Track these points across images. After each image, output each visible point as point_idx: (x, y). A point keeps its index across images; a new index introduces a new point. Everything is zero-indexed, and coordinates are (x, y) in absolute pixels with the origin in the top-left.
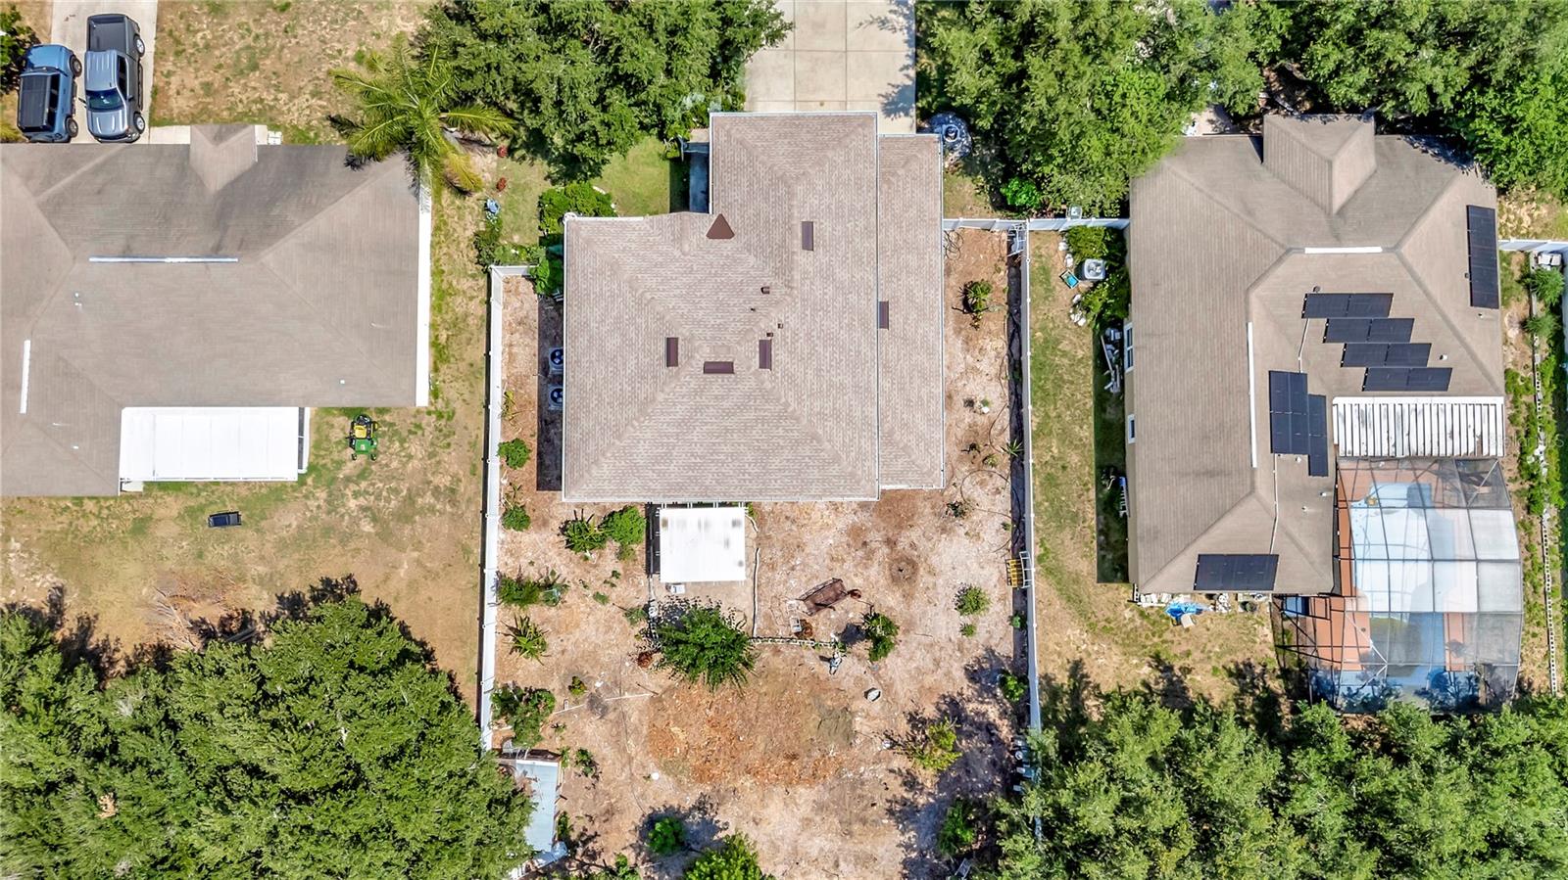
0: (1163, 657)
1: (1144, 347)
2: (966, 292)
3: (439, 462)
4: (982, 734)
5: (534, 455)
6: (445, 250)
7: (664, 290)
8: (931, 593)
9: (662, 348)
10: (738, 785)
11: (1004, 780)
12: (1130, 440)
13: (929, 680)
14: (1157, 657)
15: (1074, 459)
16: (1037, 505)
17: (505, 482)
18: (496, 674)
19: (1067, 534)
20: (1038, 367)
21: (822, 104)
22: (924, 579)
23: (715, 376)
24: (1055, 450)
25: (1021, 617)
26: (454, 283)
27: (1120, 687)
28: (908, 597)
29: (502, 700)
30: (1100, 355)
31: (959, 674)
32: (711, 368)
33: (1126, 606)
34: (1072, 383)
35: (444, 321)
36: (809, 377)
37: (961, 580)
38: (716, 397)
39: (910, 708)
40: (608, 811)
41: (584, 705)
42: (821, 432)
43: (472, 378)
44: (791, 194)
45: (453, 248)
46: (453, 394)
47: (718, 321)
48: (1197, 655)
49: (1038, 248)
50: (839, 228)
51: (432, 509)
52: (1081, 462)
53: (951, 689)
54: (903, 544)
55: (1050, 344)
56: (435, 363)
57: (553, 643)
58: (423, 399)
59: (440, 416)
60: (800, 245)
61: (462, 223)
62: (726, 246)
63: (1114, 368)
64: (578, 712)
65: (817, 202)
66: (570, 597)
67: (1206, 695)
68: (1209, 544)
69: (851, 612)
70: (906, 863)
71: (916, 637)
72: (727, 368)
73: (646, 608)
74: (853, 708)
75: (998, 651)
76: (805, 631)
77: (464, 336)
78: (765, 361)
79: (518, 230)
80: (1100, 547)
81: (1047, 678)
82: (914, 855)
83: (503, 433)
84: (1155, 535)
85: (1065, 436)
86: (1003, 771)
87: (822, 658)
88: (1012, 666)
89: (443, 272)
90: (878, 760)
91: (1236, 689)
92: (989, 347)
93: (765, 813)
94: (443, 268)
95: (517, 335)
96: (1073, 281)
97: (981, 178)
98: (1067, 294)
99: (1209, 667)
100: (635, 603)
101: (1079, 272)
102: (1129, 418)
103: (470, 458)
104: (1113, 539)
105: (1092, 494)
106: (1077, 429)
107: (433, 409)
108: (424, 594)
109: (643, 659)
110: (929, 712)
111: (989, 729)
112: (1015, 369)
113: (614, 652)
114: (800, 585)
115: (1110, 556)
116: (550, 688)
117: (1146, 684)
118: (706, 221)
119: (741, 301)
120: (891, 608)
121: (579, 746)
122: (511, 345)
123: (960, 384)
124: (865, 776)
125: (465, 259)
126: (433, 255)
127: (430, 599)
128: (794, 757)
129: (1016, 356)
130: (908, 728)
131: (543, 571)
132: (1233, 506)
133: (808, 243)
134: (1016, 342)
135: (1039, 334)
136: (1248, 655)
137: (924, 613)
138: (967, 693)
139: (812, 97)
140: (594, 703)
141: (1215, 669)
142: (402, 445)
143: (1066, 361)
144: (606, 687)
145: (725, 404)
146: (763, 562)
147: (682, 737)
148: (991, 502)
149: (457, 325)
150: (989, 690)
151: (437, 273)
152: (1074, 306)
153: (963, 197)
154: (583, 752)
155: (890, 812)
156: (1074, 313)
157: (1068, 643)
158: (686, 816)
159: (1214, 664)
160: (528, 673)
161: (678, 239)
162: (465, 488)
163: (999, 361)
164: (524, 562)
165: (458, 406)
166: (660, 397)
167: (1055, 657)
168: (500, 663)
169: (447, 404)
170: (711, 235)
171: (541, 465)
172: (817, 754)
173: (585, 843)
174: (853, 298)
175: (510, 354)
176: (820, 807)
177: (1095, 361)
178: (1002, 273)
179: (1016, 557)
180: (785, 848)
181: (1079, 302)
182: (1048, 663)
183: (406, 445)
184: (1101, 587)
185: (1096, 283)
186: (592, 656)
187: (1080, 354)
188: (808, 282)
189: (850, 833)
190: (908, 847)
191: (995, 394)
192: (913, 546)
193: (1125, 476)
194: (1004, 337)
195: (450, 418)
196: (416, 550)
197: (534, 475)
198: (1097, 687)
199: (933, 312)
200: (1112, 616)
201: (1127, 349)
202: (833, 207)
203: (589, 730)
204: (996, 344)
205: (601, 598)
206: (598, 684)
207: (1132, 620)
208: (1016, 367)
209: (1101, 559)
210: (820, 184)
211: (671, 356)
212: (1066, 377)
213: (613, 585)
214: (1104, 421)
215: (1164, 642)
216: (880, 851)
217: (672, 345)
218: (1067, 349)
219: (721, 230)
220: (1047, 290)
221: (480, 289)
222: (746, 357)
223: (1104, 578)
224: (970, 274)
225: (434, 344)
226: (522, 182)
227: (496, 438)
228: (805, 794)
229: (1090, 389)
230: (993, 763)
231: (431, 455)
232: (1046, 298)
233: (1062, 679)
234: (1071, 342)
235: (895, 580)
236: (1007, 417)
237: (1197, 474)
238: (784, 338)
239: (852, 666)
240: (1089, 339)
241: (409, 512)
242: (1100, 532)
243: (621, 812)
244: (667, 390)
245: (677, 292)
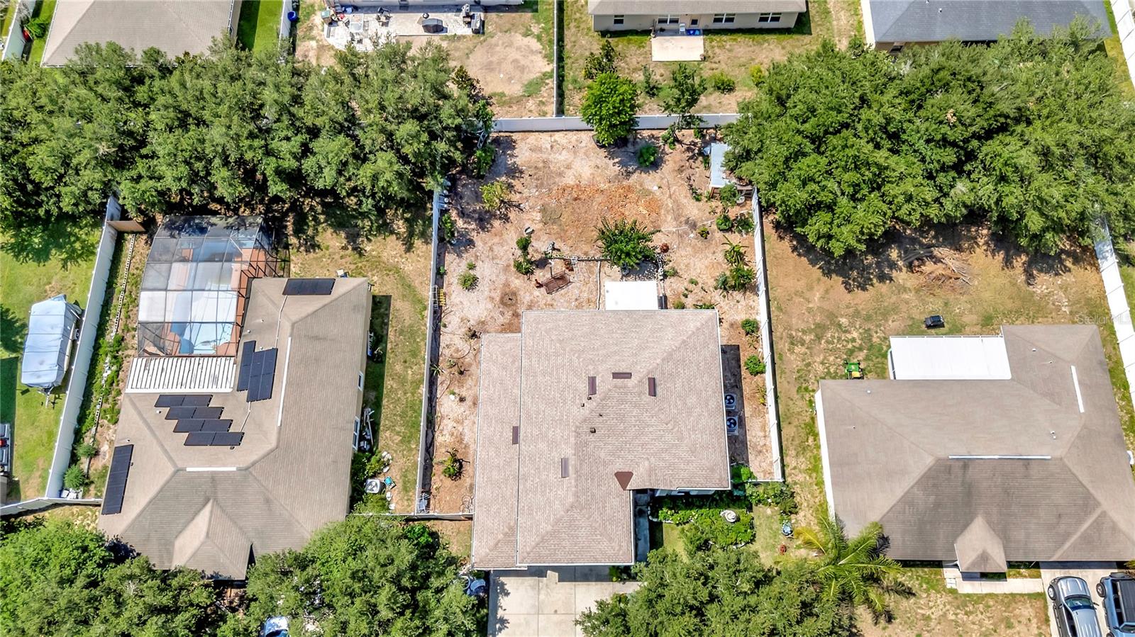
0: (357, 256)
1: (347, 422)
2: (460, 473)
3: (803, 360)
4: (466, 212)
5: (742, 364)
6: (817, 500)
7: (660, 431)
8: (492, 287)
9: (659, 390)
10: (608, 185)
11: (456, 189)
12: (363, 375)
13: (496, 240)
14: (361, 255)
15: (398, 368)
16: (424, 339)
17: (760, 350)
18: (753, 240)
19: (407, 323)
20: (415, 425)
21: (556, 611)
22: (497, 295)
23: (624, 371)
24: (410, 372)
25: (440, 275)
26: (808, 478)
27: (384, 239)
28: (507, 285)
29: (748, 225)
30: (375, 432)
31: (479, 243)
32: (628, 375)
33: (375, 283)
34: (395, 415)
35: (811, 451)
36: (565, 376)
37: (473, 295)
38: (623, 361)
39: (508, 225)
40: (682, 171)
41: (699, 224)
42: (558, 345)
43: (788, 415)
44: (576, 495)
45: (811, 503)
46: (800, 403)
47: (623, 406)
48: (337, 257)
49: (409, 506)
50: (544, 477)
51: (804, 332)
52: (394, 365)
53: (482, 234)
54: (508, 315)
55: (406, 440)
56: (814, 423)
57: (720, 257)
58: (818, 397)
59: (806, 389)
60: (570, 461)
61: (807, 520)
62: (621, 466)
63: (367, 423)
64: (702, 221)
65: (559, 492)
66: (712, 283)
67: (334, 234)
68: (325, 299)
69: (541, 275)
70: (514, 148)
71: (502, 263)
72: (616, 375)
73: (665, 276)
74: (541, 225)
75: (455, 256)
76: (569, 266)
77: (797, 442)
78: (592, 381)
79: (768, 517)
80: (388, 315)
81: (427, 243)
82: (509, 152)
83: (764, 380)
84: (356, 308)
85: (402, 380)
86: (456, 194)
87: (559, 250)
88: (447, 248)
89: (816, 485)
90: (527, 199)
91: (316, 239)
92: (447, 436)
93: (592, 171)
94: (816, 487)
95: (761, 444)
96: (388, 481)
97: (445, 554)
98: (392, 474)
99: (331, 250)
100: (672, 279)
101: (383, 486)
102: (361, 389)
103: (783, 364)
104: (380, 320)
105: (389, 346)
106: (394, 386)
107: (812, 394)
108: (803, 282)
109: (665, 249)
110: (497, 223)
111: (462, 214)
112: (431, 422)
113: (683, 253)
114: (572, 291)
115: (382, 310)
116: (721, 234)
117: (369, 240)
118: (635, 484)
120: (517, 278)
121: (701, 203)
122: (765, 437)
123: (467, 412)
124: (535, 190)
125: (802, 495)
126: (825, 496)
127: (798, 280)
128: (576, 199)
129: (430, 432)
130: (509, 215)
131: (730, 298)
132: (307, 317)
133: (564, 464)
134: (429, 441)
135: (414, 446)
136: (306, 257)
137: (497, 276)
138: (474, 234)
139: (563, 617)
140: (694, 226)
141: (327, 249)
142: (829, 370)
143: (397, 429)
144: (687, 234)
145: (618, 358)
146: (595, 303)
147: (641, 209)
148: (453, 339)
149: (803, 449)
150: (462, 235)
151: (820, 484)
152: (388, 465)
153: (457, 541)
154: (698, 200)
155: (521, 172)
156: (389, 460)
157: (413, 262)
158: (636, 169)
159: (327, 252)
160: (735, 238)
161: (651, 471)
162: (784, 346)
163: (441, 428)
164: (743, 302)
165: (796, 397)
166: (658, 361)
167: (421, 254)
168: (752, 246)
169: (803, 397)
170: (630, 475)
171: (739, 360)
172: (563, 201)
173: (694, 155)
174: (536, 432)
175: (765, 431)
176: (561, 174)
177: (379, 428)
178: (435, 487)
179: (440, 307)
180: (581, 154)
181: (385, 467)
182: (426, 251)
183: (826, 370)
184: (389, 292)
185: (373, 476)
186: (696, 251)
187: (388, 434)
188: (565, 437)
189: (544, 162)
190: (512, 156)
191: (447, 404)
192: (502, 314)
193: (368, 356)
194: (437, 443)
195: (800, 388)
196: (811, 308)
197: (741, 354)
198: (397, 239)
200: (385, 277)
201: (357, 434)
202: (548, 491)
203: (696, 211)
204: (443, 439)
205: (692, 282)
206: (692, 235)
207: (373, 275)
208: (431, 423)
209: (388, 308)
210: (557, 505)
211: (653, 384)
212: (398, 418)
213: (686, 290)
214: (377, 390)
215: (355, 264)
216: (527, 154)
217: (653, 392)
218: (396, 437)
219: (624, 478)
220: (405, 476)
221: (790, 475)
222: (605, 383)
223: (388, 298)
224: (456, 486)
225: (816, 435)
226: (768, 553)
227: (768, 376)
228: (569, 180)
229: (383, 411)
230: (461, 198)
231: (809, 365)
232: (406, 471)
233: (418, 243)
234: (393, 442)
235: (514, 294)
236: (439, 392)
237: (325, 339)
238: (580, 399)
239: (540, 246)
240: (381, 443)
241: (818, 330)
242: (387, 324)
243: (674, 171)
244: (655, 365)
245: (651, 429)
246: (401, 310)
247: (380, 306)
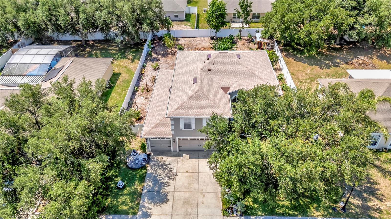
4: (158, 53)
9: (242, 58)
13: (169, 59)
19: (126, 79)
25: (144, 67)
27: (123, 60)
31: (162, 60)
33: (116, 70)
39: (174, 56)
40: (245, 45)
44: (200, 86)
47: (224, 61)
50: (184, 87)
51: (305, 80)
52: (117, 90)
53: (164, 58)
60: (198, 78)
62: (224, 85)
65: (191, 89)
70: (179, 41)
75: (151, 63)
78: (209, 55)
81: (140, 60)
85: (120, 94)
88: (148, 61)
93: (209, 45)
104: (114, 78)
106: (116, 95)
108: (301, 68)
110: (170, 56)
117: (117, 60)
119: (217, 67)
123: (149, 102)
124: (186, 49)
132: (82, 58)
133: (195, 79)
138: (160, 58)
148: (146, 82)
150: (155, 58)
154: (252, 50)
157: (133, 65)
161: (240, 86)
173: (249, 41)
176: (197, 45)
179: (142, 74)
180: (205, 41)
188: (196, 73)
189: (190, 43)
196: (307, 74)
198: (128, 60)
200: (120, 69)
202: (186, 90)
209: (119, 76)
210: (190, 92)
211: (239, 56)
216: (184, 42)
219: (225, 89)
222: (216, 54)
223: (120, 73)
228: (200, 46)
233: (136, 61)
236: (136, 96)
238: (203, 61)
242: (117, 79)
243: (241, 45)
246: (125, 76)
247: (115, 75)
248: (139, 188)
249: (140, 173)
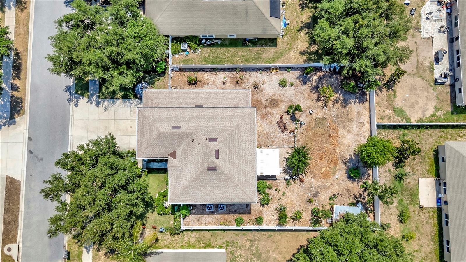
0: (298, 29)
1: (209, 31)
2: (191, 84)
3: (242, 245)
4: (322, 81)
5: (240, 215)
6: (175, 245)
7: (192, 172)
8: (281, 95)
9: (211, 172)
10: (338, 152)
11: (335, 74)
12: (235, 37)
13: (306, 96)
14: (298, 31)
15: (240, 53)
16: (254, 64)
17: (248, 225)
18: (307, 226)
19: (263, 56)
20: (213, 63)
21: (131, 127)
22: (276, 97)
23: (219, 155)
24: (238, 59)
25: (287, 69)
26: (186, 242)
27: (307, 41)
28: (282, 102)
29: (315, 224)
30: (209, 45)
31: (304, 87)
32: (217, 157)
33: (284, 39)
34: (218, 54)
35: (198, 245)
36: (219, 127)
37: (276, 86)
38: (226, 155)
39: (314, 101)
40: (347, 191)
41: (316, 199)
42: (236, 124)
43: (216, 236)
44: (163, 133)
45: (175, 242)
46: (221, 242)
47: (203, 154)
48: (297, 20)
49: (177, 63)
50: (173, 119)
51: (257, 247)
52: (241, 51)
53: (309, 89)
54: (266, 103)
55: (206, 60)
56: (211, 247)
57: (297, 208)
58: (223, 250)
59: (228, 245)
60: (179, 130)
61: (166, 240)
62: (178, 153)
63: (214, 41)
64: (318, 200)
65: (165, 125)
66: (284, 203)
67: (309, 17)
68: (267, 13)
69: (287, 118)
70: (360, 103)
71: (294, 100)
72: (217, 152)
73: (287, 180)
74: (315, 118)
75: (297, 76)
76: (293, 132)
77: (203, 238)
78: (215, 140)
79: (169, 222)
80: (266, 46)
81: (305, 62)
82: (357, 100)
83: (232, 225)
84: (264, 29)
85: (234, 56)
86: (332, 75)
87: (300, 127)
88: (302, 72)
89: (182, 245)
90: (330, 111)
91: (307, 9)
92: (207, 78)
93: (346, 144)
94: (181, 245)
95: (202, 222)
96: (187, 53)
97: (155, 79)
98: (191, 54)
99: (301, 16)
100: (285, 183)
101: (185, 51)
102: (229, 37)
103: (241, 236)
104: (264, 43)
105: (251, 48)
106: (231, 52)
107: (225, 248)
108: (283, 249)
109: (302, 181)
110: (316, 95)
111: (320, 78)
112: (214, 70)
113: (300, 189)
114: (279, 134)
115: (269, 44)
116: (311, 209)
117: (306, 34)
118: (170, 159)
119: (196, 148)
120: (285, 107)
121: (328, 200)
122: (205, 223)
123: (218, 86)
124: (335, 114)
125: (178, 238)
126: (177, 249)
127: (284, 247)
128: (330, 135)
129: (210, 70)
130: (320, 102)
131: (275, 212)
132: (256, 6)
133: (178, 127)
134: (205, 70)
135: (203, 63)
136: (297, 5)
137: (286, 97)
138: (310, 85)
139: (129, 130)
140: (315, 196)
141: (301, 14)
142: (237, 257)
143: (211, 55)
144: (311, 192)
145: (228, 152)
146: (272, 145)
147: (325, 169)
148: (254, 77)
149: (199, 241)
150: (309, 78)
151: (182, 247)
152: (195, 52)
153: (161, 85)
154: (330, 199)
155: (345, 107)
156: (197, 52)
157: (294, 56)
158: (348, 167)
159: (300, 15)
160: (307, 216)
161: (176, 168)
162: (250, 237)
163: (211, 75)
164: (273, 218)
165: (224, 240)
166: (226, 172)
167: (299, 59)
168: (304, 225)
169: (224, 243)
170: (175, 158)
171: (243, 213)
172: (329, 129)
173: (357, 198)
174: (195, 115)
175: (208, 224)
176: (344, 127)
177: (211, 47)
178: (185, 73)
179: (270, 70)
180: (356, 138)
181: (194, 51)
182: (301, 61)
183: (237, 256)
184: (278, 46)
185: (188, 46)
186: (301, 197)
187: (209, 51)
188: (190, 128)
189: (352, 119)
190: (355, 102)
191: (221, 76)
192: (267, 100)
193: (245, 39)
194: (204, 73)
195: (228, 242)
196: (269, 252)
197: (246, 215)
198: (307, 47)
199: (198, 92)
200: (286, 44)
201: (208, 37)
202: (167, 120)
203: (323, 197)
204: (206, 76)
205: (284, 194)
206: (310, 194)
207: (287, 38)
208: (213, 70)
209: (270, 46)
210: (160, 124)
211: (214, 169)
212: (216, 55)
213: (280, 190)
214: (229, 44)
215: (294, 29)
216: (356, 110)
217: (210, 169)
218: (207, 55)
219: (173, 155)
220: (190, 60)
221: (188, 234)
222: (214, 145)
223: (275, 45)
224: (185, 83)
225: (205, 248)
226: (153, 221)
227: (235, 227)
228: (341, 132)
229: (220, 48)
230: (330, 77)
231: (240, 248)
232: (192, 61)
233: (305, 57)
234: (206, 54)
235: (277, 106)
236: (228, 72)
237: (247, 16)
238: (207, 135)
239: (302, 117)
240: (205, 49)
241: (258, 255)
242: (262, 46)
243: (348, 187)
244: (224, 170)
245: (193, 167)
246: (269, 52)
247: (272, 42)
248: (118, 96)
249: (131, 94)
